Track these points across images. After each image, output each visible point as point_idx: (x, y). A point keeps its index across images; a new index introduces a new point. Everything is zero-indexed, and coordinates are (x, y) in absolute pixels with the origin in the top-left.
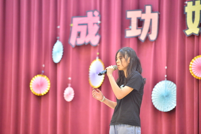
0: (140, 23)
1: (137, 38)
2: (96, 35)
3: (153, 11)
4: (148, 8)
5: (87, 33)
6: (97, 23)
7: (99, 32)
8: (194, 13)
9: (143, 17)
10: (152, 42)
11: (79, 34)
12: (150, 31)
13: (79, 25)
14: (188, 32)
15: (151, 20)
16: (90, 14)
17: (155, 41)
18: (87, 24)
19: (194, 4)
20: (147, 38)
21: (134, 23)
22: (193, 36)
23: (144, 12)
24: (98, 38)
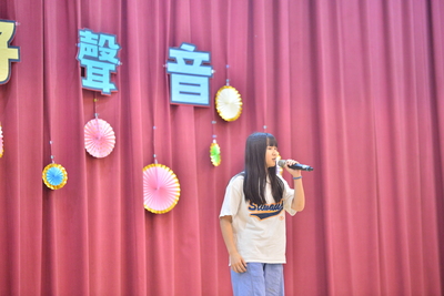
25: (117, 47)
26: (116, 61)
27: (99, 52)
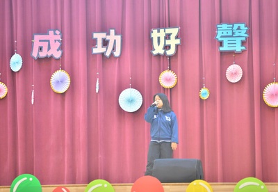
0: (105, 43)
1: (103, 54)
2: (58, 50)
3: (116, 34)
4: (112, 32)
5: (49, 48)
6: (58, 40)
7: (61, 48)
8: (159, 38)
9: (108, 38)
10: (116, 58)
11: (41, 49)
12: (114, 49)
13: (40, 41)
14: (155, 53)
15: (115, 40)
16: (51, 32)
17: (119, 57)
18: (49, 41)
19: (159, 32)
20: (112, 55)
21: (100, 43)
22: (159, 55)
23: (108, 34)
24: (60, 52)
25: (246, 28)
26: (246, 35)
27: (233, 33)
